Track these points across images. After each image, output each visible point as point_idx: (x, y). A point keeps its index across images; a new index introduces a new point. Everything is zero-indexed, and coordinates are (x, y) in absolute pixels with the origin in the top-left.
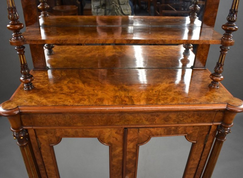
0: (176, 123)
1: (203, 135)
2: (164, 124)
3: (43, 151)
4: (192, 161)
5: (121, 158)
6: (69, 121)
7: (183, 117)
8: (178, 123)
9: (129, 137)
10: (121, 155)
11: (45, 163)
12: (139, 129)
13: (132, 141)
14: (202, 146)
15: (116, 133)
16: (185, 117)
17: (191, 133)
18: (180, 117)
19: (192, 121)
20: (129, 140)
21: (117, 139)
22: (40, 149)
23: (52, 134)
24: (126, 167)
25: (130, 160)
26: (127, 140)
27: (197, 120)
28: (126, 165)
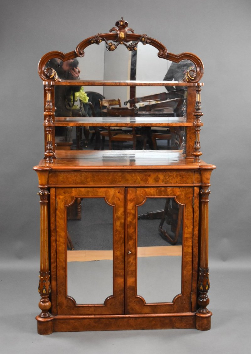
0: (165, 183)
1: (189, 197)
2: (155, 184)
3: (58, 212)
4: (186, 228)
5: (123, 221)
6: (84, 180)
7: (168, 178)
8: (166, 183)
9: (129, 197)
10: (123, 217)
11: (57, 227)
12: (136, 189)
13: (131, 201)
14: (191, 210)
15: (118, 193)
16: (171, 178)
17: (179, 195)
18: (166, 177)
19: (176, 181)
20: (129, 200)
21: (119, 200)
22: (56, 210)
23: (68, 193)
24: (127, 232)
25: (131, 222)
26: (127, 200)
27: (180, 181)
28: (127, 229)
